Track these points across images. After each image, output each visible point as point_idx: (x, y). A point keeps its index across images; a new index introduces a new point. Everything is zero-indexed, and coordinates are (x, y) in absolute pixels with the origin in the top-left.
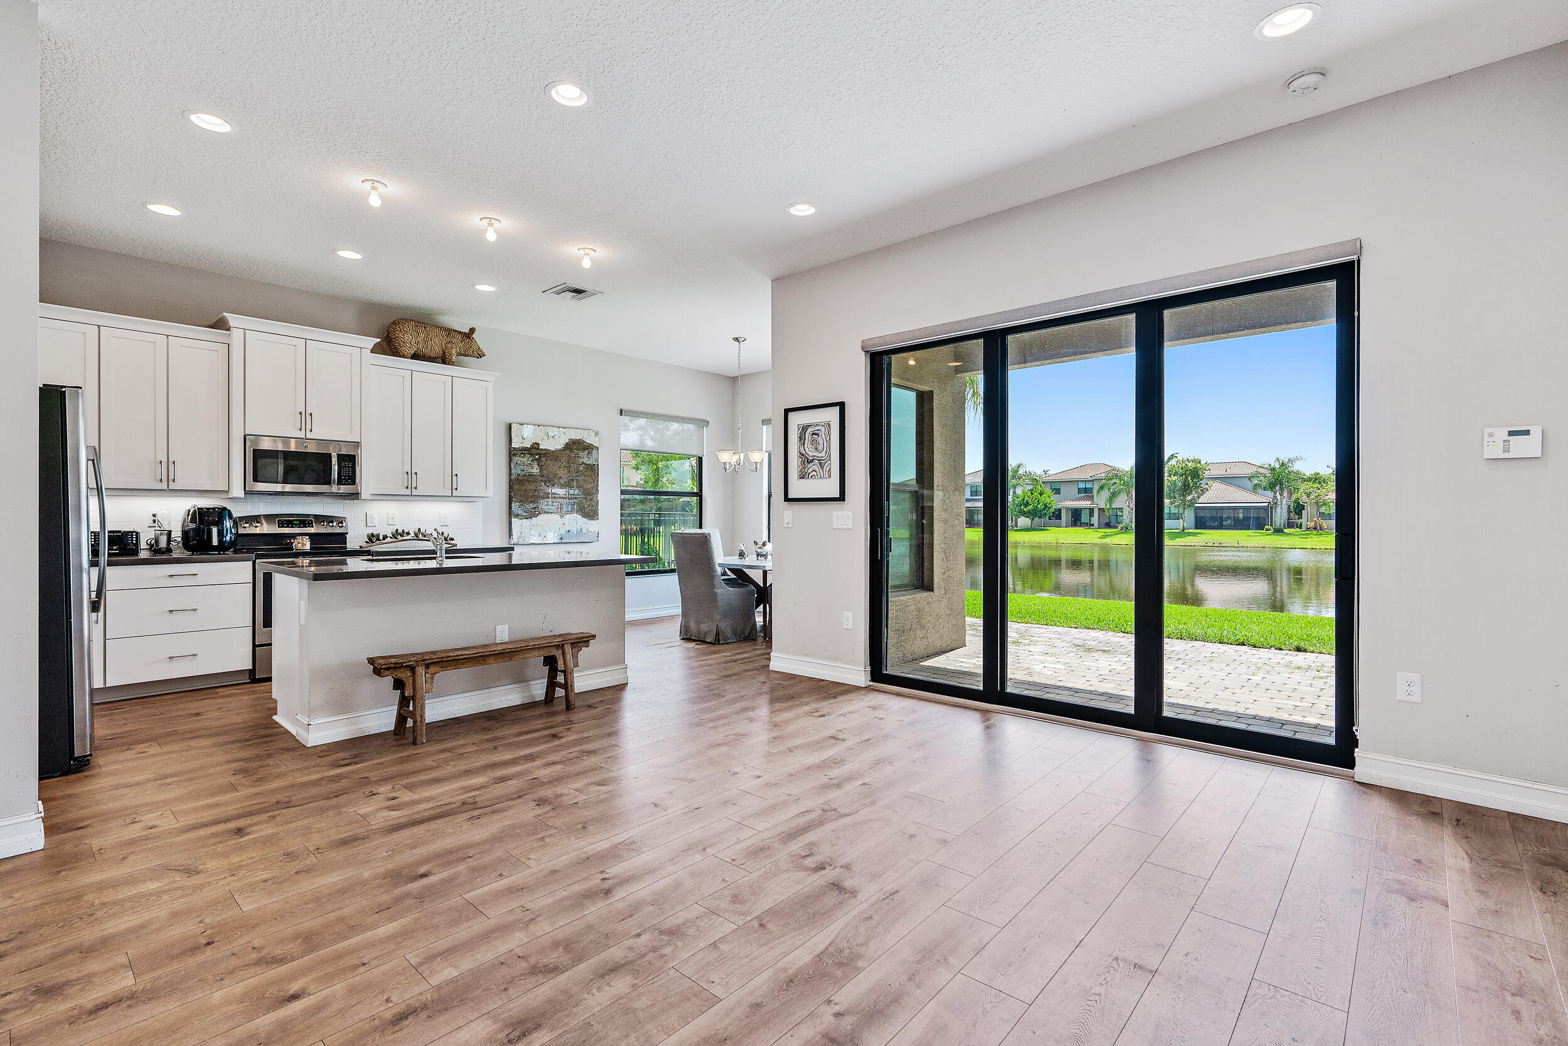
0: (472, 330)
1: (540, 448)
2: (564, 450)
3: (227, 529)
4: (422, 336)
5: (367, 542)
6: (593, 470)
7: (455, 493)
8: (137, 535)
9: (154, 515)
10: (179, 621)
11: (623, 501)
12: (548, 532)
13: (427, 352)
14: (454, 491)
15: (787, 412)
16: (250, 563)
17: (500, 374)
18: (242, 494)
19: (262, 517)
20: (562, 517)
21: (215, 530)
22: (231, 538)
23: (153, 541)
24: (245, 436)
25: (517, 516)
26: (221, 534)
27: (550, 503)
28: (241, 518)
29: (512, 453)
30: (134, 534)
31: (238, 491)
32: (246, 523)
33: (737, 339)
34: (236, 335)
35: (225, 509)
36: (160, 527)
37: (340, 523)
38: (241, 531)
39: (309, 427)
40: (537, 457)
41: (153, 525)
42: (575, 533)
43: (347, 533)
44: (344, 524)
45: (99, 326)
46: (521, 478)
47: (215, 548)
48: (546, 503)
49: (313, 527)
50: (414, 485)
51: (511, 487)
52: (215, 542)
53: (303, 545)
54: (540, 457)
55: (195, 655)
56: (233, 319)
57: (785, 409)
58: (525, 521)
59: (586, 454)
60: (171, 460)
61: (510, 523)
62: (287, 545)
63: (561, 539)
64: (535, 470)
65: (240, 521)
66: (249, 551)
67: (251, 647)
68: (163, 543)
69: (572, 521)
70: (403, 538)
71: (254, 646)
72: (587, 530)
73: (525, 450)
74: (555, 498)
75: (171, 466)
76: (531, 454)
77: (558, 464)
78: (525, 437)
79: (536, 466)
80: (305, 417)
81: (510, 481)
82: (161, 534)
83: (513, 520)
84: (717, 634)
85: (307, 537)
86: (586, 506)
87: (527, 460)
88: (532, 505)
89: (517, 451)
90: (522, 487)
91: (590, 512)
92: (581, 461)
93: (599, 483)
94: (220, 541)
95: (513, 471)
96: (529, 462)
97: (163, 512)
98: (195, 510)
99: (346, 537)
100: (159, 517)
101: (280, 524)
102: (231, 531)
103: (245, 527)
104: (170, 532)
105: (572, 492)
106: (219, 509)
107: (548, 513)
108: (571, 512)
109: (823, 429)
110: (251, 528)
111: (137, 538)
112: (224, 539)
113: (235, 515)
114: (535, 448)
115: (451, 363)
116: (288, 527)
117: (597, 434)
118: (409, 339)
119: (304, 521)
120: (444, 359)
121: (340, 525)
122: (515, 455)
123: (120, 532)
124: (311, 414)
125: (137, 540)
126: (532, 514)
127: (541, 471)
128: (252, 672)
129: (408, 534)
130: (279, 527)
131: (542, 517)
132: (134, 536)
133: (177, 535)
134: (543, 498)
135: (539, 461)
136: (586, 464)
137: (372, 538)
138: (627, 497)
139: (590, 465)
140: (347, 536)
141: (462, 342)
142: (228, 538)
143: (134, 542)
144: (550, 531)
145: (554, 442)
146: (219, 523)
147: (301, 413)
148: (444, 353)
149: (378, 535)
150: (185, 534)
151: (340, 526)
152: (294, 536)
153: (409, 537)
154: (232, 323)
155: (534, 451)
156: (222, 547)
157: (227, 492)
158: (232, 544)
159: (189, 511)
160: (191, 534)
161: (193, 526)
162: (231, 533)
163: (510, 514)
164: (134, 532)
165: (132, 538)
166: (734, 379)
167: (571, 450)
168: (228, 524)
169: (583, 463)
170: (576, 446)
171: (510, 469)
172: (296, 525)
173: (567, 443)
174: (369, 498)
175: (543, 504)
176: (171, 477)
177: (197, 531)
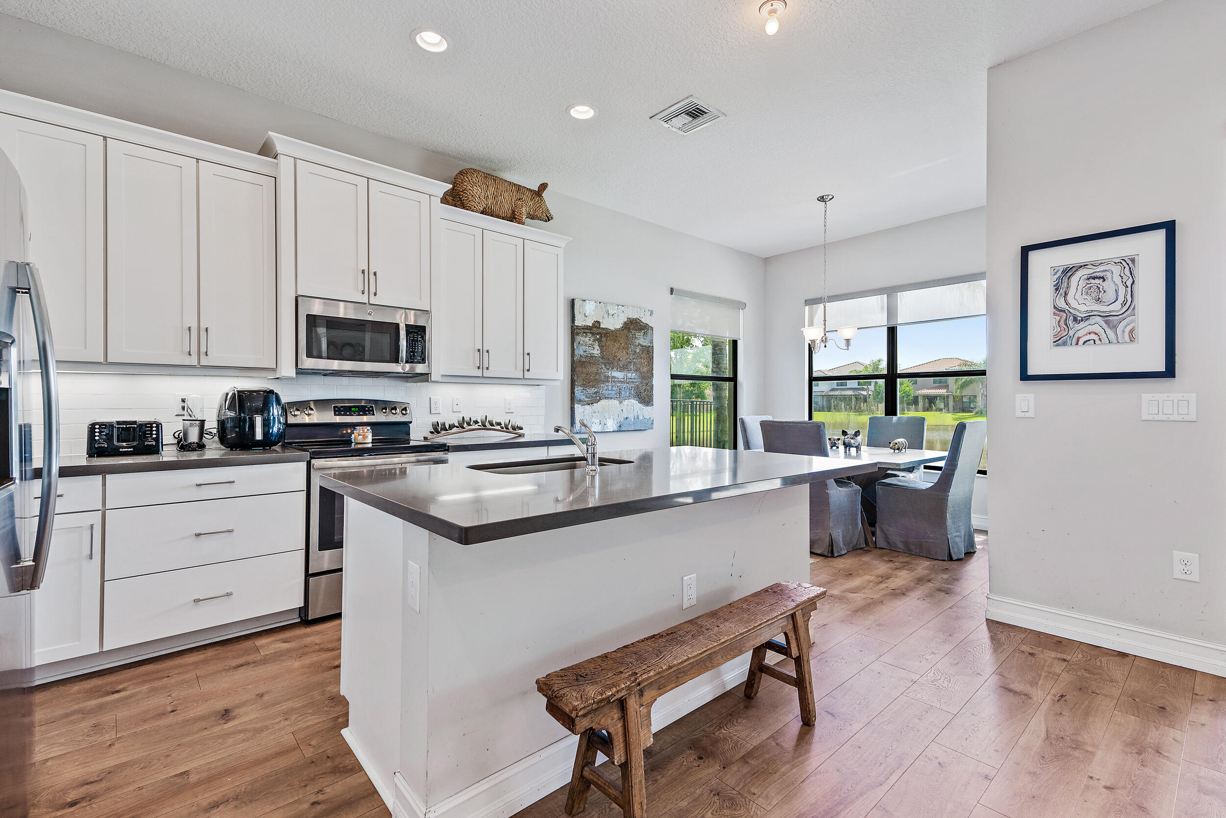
0: (544, 186)
1: (601, 327)
2: (623, 330)
3: (274, 418)
4: (492, 189)
5: (432, 432)
6: (648, 352)
7: (527, 375)
8: (157, 427)
9: (183, 401)
10: (209, 548)
11: (673, 387)
12: (607, 419)
13: (496, 209)
14: (526, 372)
15: (1026, 251)
16: (303, 465)
17: (572, 239)
18: (292, 373)
19: (312, 403)
20: (621, 402)
21: (258, 420)
22: (279, 429)
23: (182, 434)
24: (296, 297)
25: (580, 401)
26: (266, 424)
27: (610, 388)
28: (292, 404)
29: (575, 331)
30: (154, 425)
31: (287, 369)
32: (298, 410)
33: (822, 199)
34: (285, 165)
35: (272, 392)
36: (190, 416)
37: (403, 410)
38: (291, 420)
39: (372, 290)
40: (598, 337)
41: (182, 412)
42: (633, 420)
43: (411, 422)
44: (408, 411)
45: (105, 138)
46: (584, 360)
47: (258, 444)
48: (606, 388)
49: (374, 415)
50: (486, 365)
51: (573, 370)
52: (259, 436)
53: (365, 437)
54: (601, 337)
55: (229, 595)
56: (281, 142)
57: (1021, 247)
58: (587, 407)
59: (642, 334)
60: (203, 326)
61: (572, 410)
62: (344, 437)
63: (620, 427)
64: (596, 351)
65: (289, 408)
66: (301, 447)
67: (303, 578)
68: (193, 437)
69: (629, 407)
70: (470, 427)
71: (308, 575)
72: (643, 416)
73: (587, 329)
74: (614, 382)
75: (203, 334)
76: (593, 334)
77: (617, 345)
78: (587, 315)
79: (597, 347)
80: (368, 275)
81: (573, 362)
82: (191, 425)
83: (576, 406)
84: (831, 545)
85: (369, 428)
86: (642, 391)
87: (587, 339)
88: (593, 390)
89: (579, 329)
90: (584, 370)
91: (646, 398)
92: (637, 342)
93: (654, 367)
94: (266, 434)
95: (576, 352)
96: (590, 342)
97: (194, 396)
98: (234, 394)
99: (409, 427)
100: (189, 403)
101: (337, 411)
102: (279, 420)
103: (295, 416)
104: (202, 422)
105: (629, 375)
106: (265, 391)
107: (608, 398)
108: (629, 398)
109: (1116, 270)
110: (302, 416)
111: (157, 431)
112: (271, 431)
113: (284, 400)
114: (596, 327)
115: (520, 222)
116: (345, 415)
117: (652, 313)
118: (476, 191)
119: (364, 407)
120: (513, 218)
121: (404, 412)
122: (578, 334)
123: (135, 423)
124: (375, 274)
125: (157, 434)
126: (593, 400)
127: (602, 352)
128: (303, 611)
129: (476, 422)
130: (335, 415)
131: (603, 402)
132: (154, 429)
133: (212, 425)
134: (604, 382)
135: (600, 340)
136: (642, 346)
137: (437, 429)
138: (677, 382)
139: (645, 346)
140: (411, 425)
141: (531, 200)
142: (275, 429)
143: (154, 436)
144: (610, 418)
145: (613, 323)
146: (264, 409)
147: (363, 272)
148: (513, 212)
149: (444, 424)
150: (222, 424)
151: (403, 414)
152: (353, 426)
153: (476, 426)
154: (279, 148)
155: (595, 330)
156: (267, 443)
157: (274, 370)
158: (281, 436)
159: (227, 394)
160: (229, 425)
161: (231, 414)
162: (279, 422)
163: (573, 399)
164: (155, 422)
165: (152, 431)
166: (767, 261)
167: (629, 330)
168: (275, 411)
169: (639, 344)
170: (634, 326)
171: (573, 350)
172: (355, 412)
173: (625, 323)
174: (439, 379)
175: (605, 389)
176: (203, 349)
177: (239, 422)
